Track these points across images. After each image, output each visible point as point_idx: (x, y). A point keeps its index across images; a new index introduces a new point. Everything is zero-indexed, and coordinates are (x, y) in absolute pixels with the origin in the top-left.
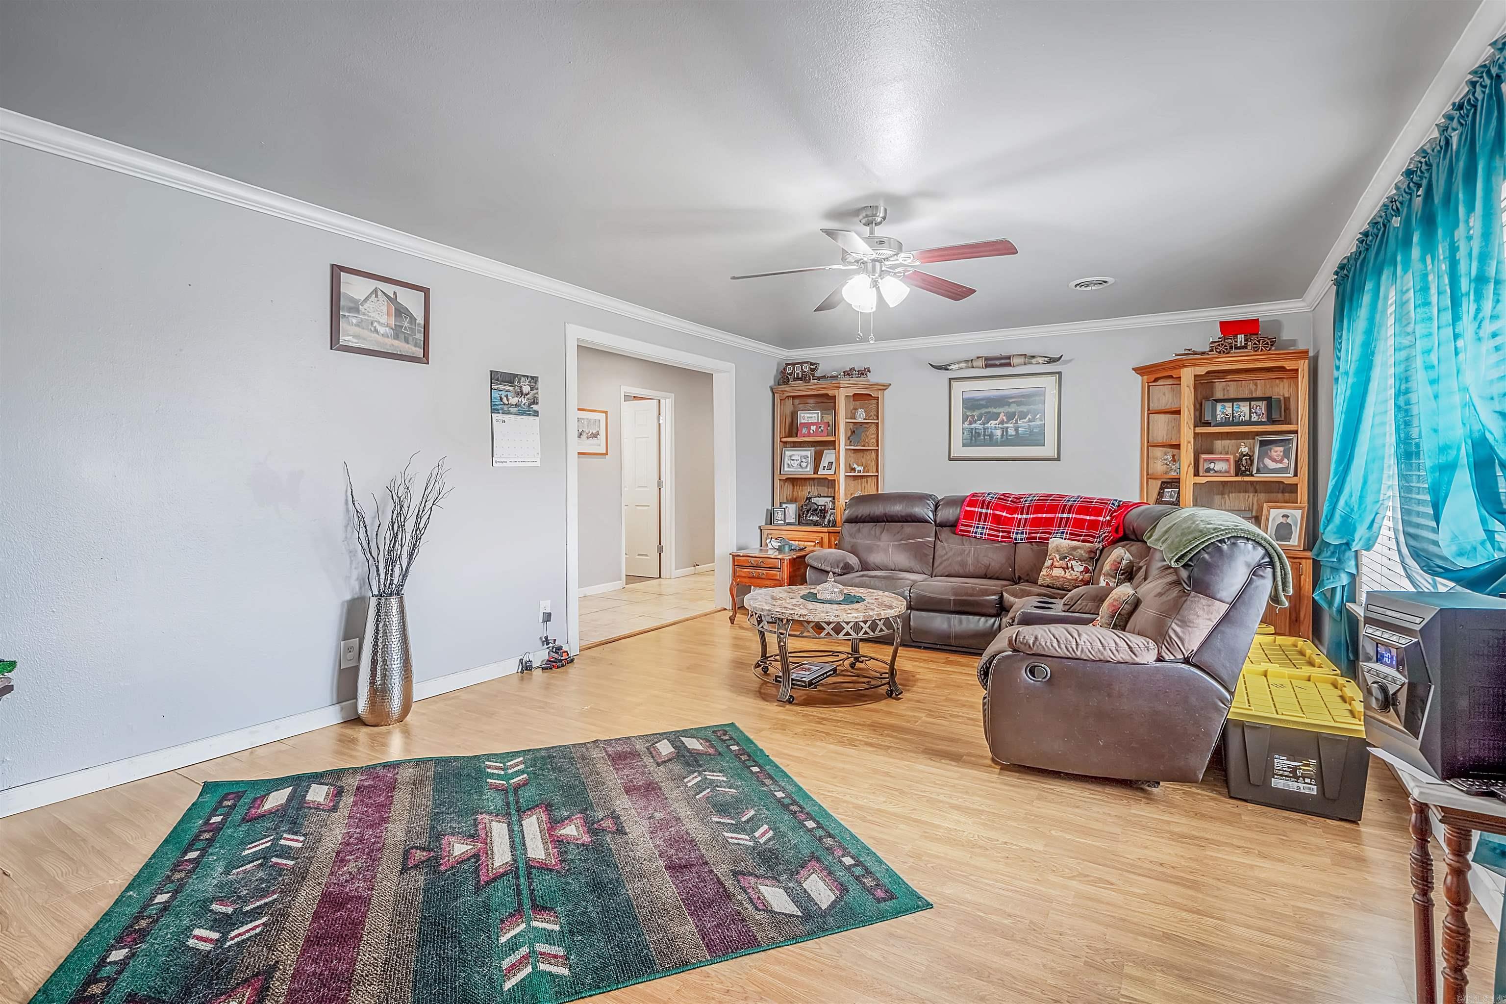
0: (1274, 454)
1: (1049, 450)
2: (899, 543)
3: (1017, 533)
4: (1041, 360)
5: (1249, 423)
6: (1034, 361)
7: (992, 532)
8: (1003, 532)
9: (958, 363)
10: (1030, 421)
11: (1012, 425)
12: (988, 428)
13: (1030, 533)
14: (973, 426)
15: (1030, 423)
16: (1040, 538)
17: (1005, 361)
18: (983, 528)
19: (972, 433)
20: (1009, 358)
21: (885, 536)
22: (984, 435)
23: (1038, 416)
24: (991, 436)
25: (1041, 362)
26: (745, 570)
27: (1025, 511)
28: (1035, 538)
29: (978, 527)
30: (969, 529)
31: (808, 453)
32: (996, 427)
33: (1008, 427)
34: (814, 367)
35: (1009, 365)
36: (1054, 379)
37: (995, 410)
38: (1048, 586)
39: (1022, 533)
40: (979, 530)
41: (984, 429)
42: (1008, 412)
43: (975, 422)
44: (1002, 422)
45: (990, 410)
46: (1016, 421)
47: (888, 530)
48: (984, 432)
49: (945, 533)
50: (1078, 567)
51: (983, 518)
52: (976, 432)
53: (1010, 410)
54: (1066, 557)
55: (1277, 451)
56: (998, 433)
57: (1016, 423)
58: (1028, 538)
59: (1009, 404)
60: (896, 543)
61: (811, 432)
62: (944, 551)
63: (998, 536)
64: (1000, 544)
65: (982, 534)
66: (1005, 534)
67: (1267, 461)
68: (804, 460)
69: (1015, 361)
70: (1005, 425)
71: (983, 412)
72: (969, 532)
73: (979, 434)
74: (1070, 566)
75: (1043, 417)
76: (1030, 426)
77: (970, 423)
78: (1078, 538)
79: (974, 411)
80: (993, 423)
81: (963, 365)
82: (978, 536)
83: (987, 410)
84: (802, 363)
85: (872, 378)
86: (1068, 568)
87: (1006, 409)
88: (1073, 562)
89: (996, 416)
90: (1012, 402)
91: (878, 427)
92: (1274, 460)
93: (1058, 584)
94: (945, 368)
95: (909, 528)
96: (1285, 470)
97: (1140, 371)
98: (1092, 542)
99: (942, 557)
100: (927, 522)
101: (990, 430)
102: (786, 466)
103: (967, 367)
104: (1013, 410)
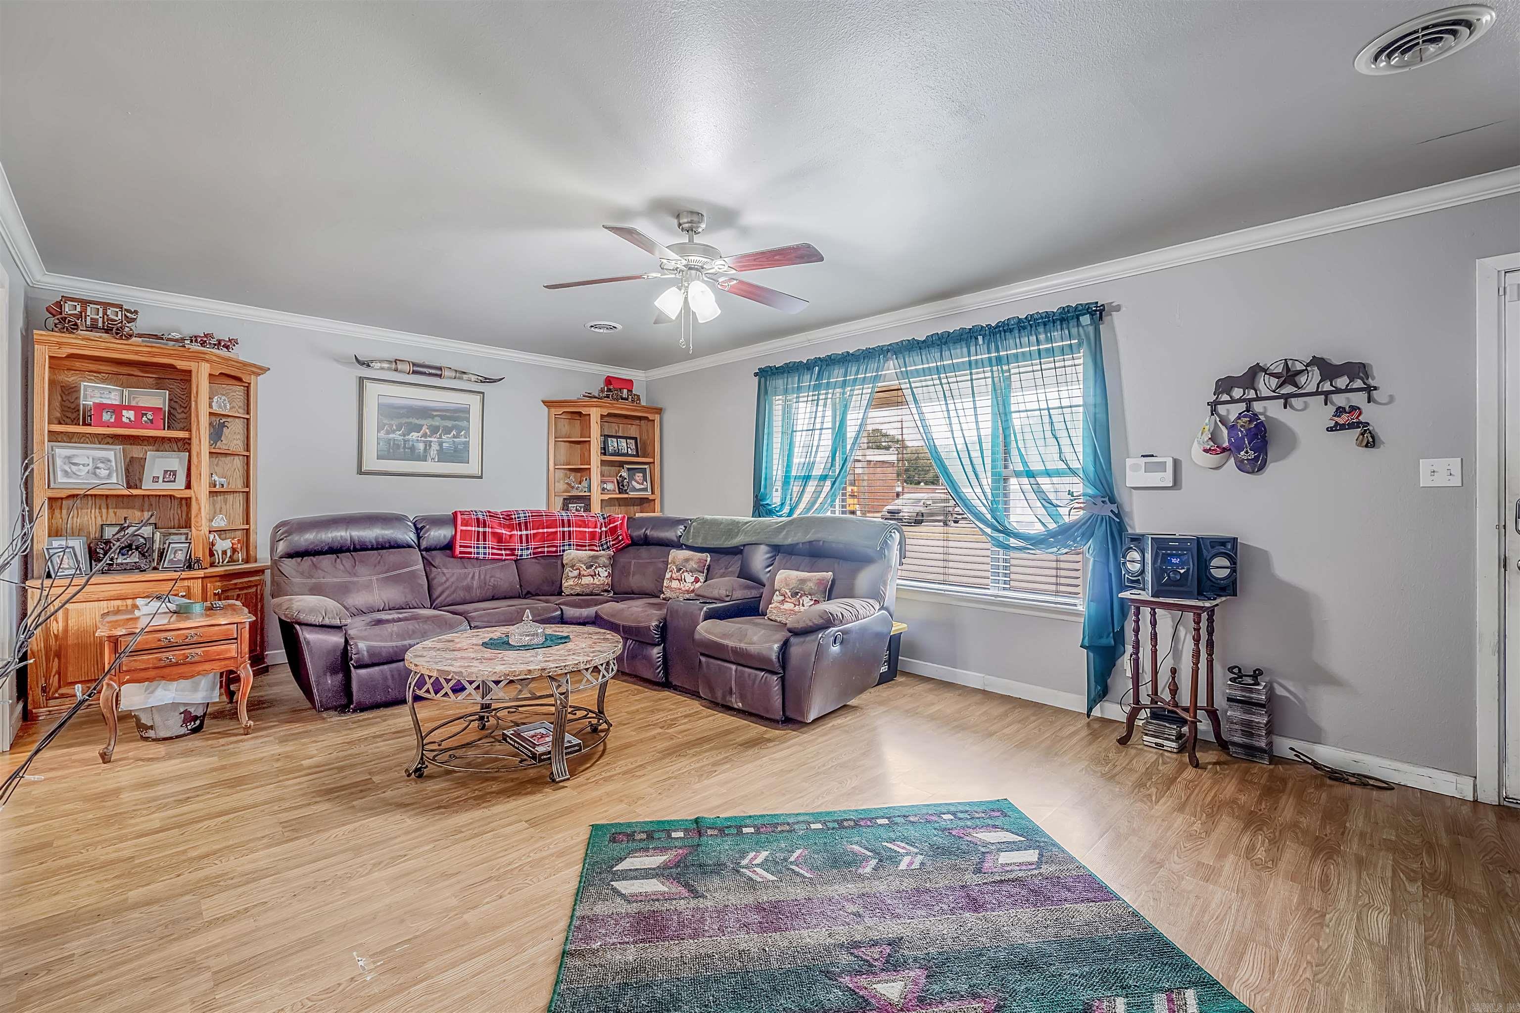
0: (637, 478)
1: (473, 468)
2: (385, 575)
3: (522, 550)
4: (473, 378)
5: (627, 455)
6: (465, 376)
7: (495, 551)
8: (505, 549)
9: (381, 361)
10: (454, 437)
11: (436, 440)
12: (409, 440)
13: (535, 548)
14: (391, 436)
15: (455, 440)
16: (548, 552)
17: (437, 372)
18: (485, 548)
19: (390, 444)
20: (440, 369)
21: (361, 569)
22: (405, 447)
23: (463, 433)
24: (413, 448)
25: (473, 379)
26: (145, 657)
27: (523, 527)
28: (543, 552)
29: (478, 548)
30: (469, 550)
31: (110, 455)
32: (418, 440)
33: (431, 442)
34: (131, 316)
35: (440, 376)
36: (478, 397)
37: (417, 422)
38: (578, 595)
39: (528, 549)
40: (481, 551)
41: (405, 441)
42: (431, 425)
43: (394, 432)
44: (425, 435)
45: (411, 420)
46: (440, 435)
47: (361, 561)
48: (405, 444)
49: (438, 558)
50: (603, 573)
51: (481, 537)
52: (394, 444)
53: (433, 423)
54: (592, 566)
55: (639, 476)
56: (421, 446)
57: (440, 437)
58: (534, 554)
59: (433, 417)
60: (381, 576)
61: (124, 419)
62: (444, 578)
63: (502, 555)
64: (503, 563)
65: (485, 554)
66: (508, 552)
67: (634, 483)
68: (101, 465)
69: (446, 373)
70: (429, 439)
71: (403, 422)
72: (470, 553)
73: (398, 446)
74: (597, 573)
75: (467, 435)
76: (454, 442)
77: (388, 433)
78: (584, 548)
79: (392, 420)
80: (414, 435)
81: (386, 365)
82: (481, 556)
83: (407, 420)
84: (106, 305)
85: (240, 353)
86: (595, 575)
87: (430, 422)
88: (599, 569)
89: (418, 428)
90: (436, 416)
91: (248, 425)
92: (638, 483)
93: (588, 591)
94: (367, 364)
95: (392, 556)
96: (645, 490)
97: (548, 404)
98: (597, 551)
99: (442, 584)
100: (410, 546)
101: (411, 443)
102: (59, 474)
103: (389, 369)
104: (437, 424)
